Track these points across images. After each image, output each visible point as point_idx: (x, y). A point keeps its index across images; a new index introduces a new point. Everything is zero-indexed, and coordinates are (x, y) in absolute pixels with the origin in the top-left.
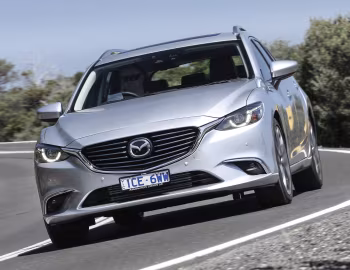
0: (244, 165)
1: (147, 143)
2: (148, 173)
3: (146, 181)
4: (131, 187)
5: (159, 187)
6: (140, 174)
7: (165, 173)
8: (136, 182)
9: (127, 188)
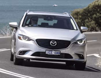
1: (56, 42)
2: (54, 51)
3: (53, 53)
4: (49, 54)
5: (56, 55)
6: (52, 50)
7: (59, 52)
8: (50, 52)
9: (47, 53)
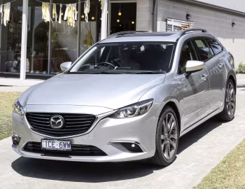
0: (127, 147)
1: (61, 120)
2: (58, 140)
4: (48, 147)
6: (53, 139)
7: (69, 143)
8: (50, 144)
9: (45, 147)
